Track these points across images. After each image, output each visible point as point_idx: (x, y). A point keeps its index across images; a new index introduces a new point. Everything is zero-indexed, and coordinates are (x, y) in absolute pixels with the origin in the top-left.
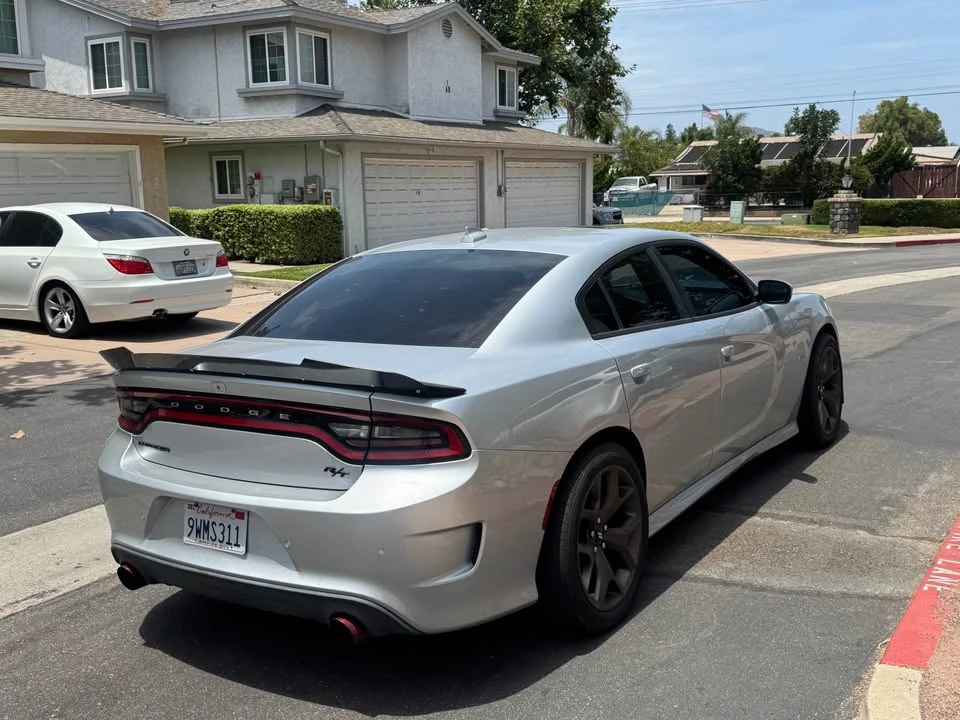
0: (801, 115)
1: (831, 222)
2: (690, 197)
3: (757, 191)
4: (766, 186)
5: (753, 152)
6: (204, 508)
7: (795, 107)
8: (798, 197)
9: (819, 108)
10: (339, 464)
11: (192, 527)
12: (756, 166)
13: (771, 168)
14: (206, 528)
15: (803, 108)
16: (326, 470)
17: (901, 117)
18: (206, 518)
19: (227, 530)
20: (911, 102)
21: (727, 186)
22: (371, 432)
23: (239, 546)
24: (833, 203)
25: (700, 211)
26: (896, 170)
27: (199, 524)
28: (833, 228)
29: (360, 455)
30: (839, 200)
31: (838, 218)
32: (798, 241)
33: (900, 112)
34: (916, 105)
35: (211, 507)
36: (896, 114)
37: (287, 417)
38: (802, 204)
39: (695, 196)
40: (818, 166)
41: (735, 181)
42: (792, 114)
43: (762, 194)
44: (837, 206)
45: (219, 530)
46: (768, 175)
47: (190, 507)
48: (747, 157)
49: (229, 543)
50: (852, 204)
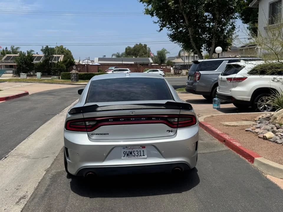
0: (44, 48)
1: (71, 79)
2: (11, 71)
3: (32, 70)
4: (36, 69)
5: (31, 58)
6: (129, 148)
7: (42, 46)
8: (46, 72)
9: (49, 47)
10: (170, 129)
11: (125, 154)
12: (32, 62)
13: (36, 63)
14: (131, 153)
15: (44, 47)
16: (167, 131)
17: (62, 51)
18: (131, 150)
19: (139, 152)
20: (64, 47)
21: (23, 68)
22: (178, 120)
23: (144, 156)
24: (72, 73)
25: (26, 75)
26: (71, 65)
27: (128, 153)
28: (72, 80)
29: (176, 126)
30: (73, 72)
31: (73, 77)
32: (64, 84)
33: (62, 49)
34: (65, 48)
35: (132, 147)
36: (60, 50)
37: (155, 118)
38: (47, 74)
39: (13, 71)
40: (51, 63)
41: (26, 67)
42: (42, 48)
43: (34, 71)
44: (73, 74)
45: (136, 153)
46: (36, 65)
47: (124, 148)
48: (29, 60)
49: (140, 156)
50: (77, 74)
